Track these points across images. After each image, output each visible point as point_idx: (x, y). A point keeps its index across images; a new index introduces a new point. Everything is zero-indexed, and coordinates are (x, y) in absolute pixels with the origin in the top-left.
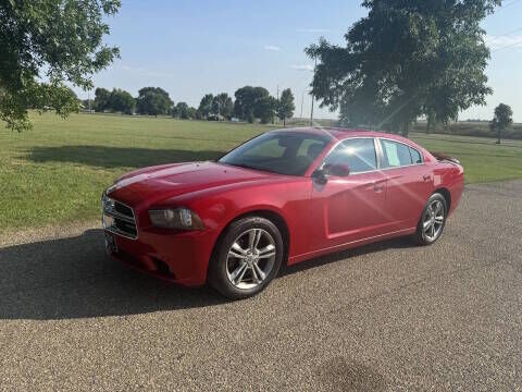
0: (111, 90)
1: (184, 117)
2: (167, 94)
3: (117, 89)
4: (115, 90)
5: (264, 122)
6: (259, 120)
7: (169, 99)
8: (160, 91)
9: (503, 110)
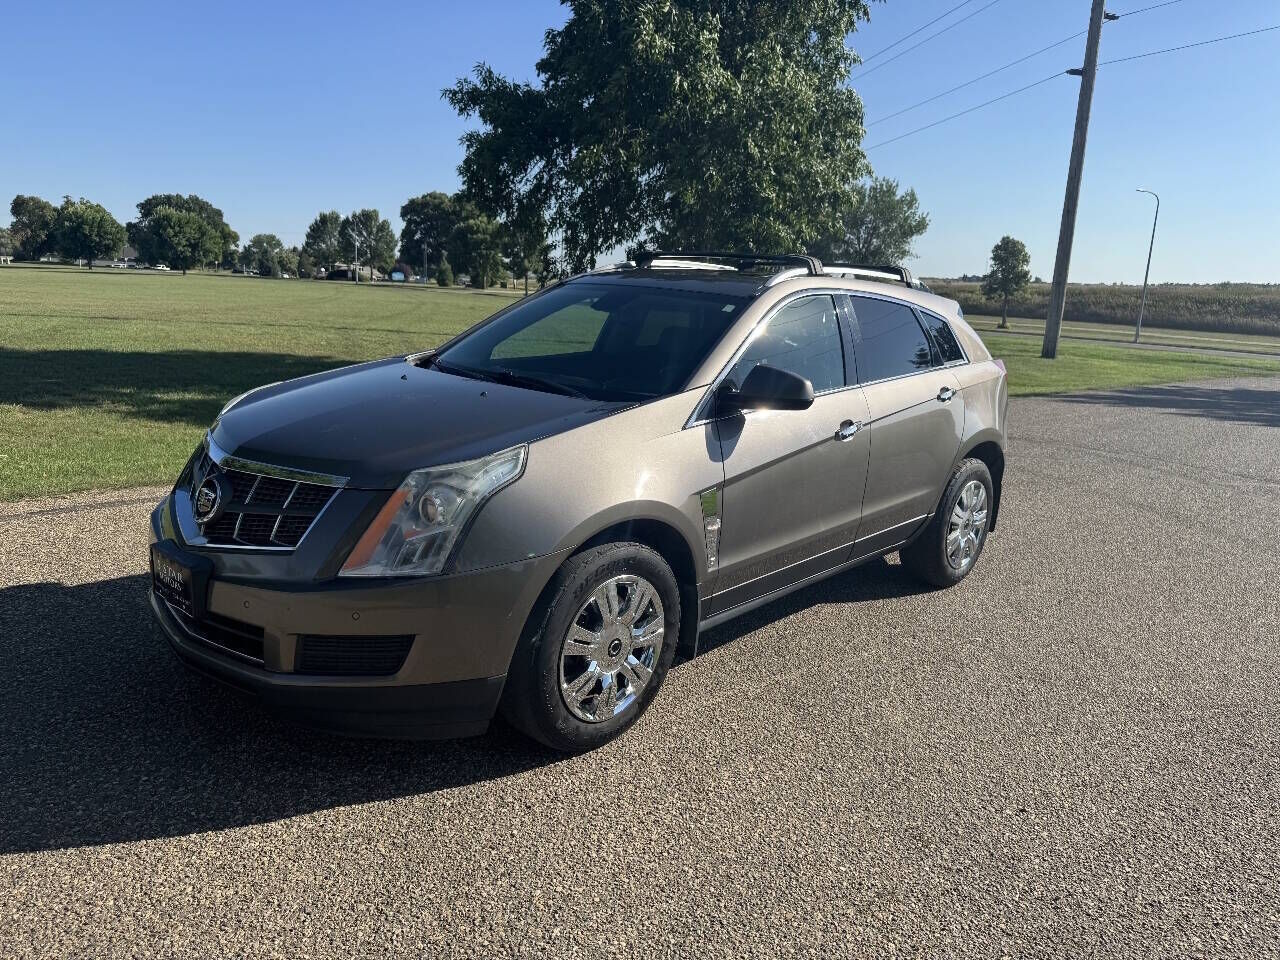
0: (57, 203)
1: (266, 272)
2: (219, 213)
3: (75, 198)
4: (69, 203)
5: (476, 283)
6: (467, 279)
7: (223, 226)
8: (196, 205)
9: (1009, 253)
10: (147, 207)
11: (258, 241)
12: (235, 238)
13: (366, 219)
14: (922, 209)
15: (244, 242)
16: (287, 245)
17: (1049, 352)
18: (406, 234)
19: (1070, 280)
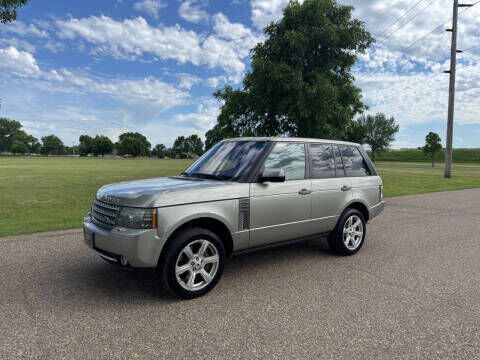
0: (94, 137)
4: (97, 136)
8: (138, 135)
9: (432, 138)
10: (121, 137)
11: (158, 146)
13: (194, 137)
14: (396, 123)
15: (153, 147)
16: (168, 147)
17: (447, 176)
18: (207, 142)
19: (454, 147)
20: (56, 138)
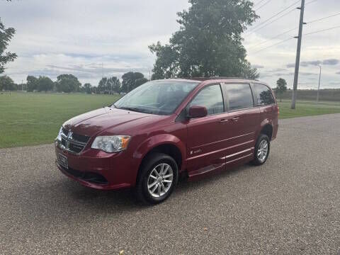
0: (38, 77)
1: (89, 93)
2: (76, 78)
3: (42, 76)
4: (40, 77)
7: (78, 82)
8: (71, 76)
9: (281, 82)
10: (59, 78)
11: (86, 85)
12: (80, 84)
13: (114, 79)
14: (258, 72)
15: (83, 85)
16: (93, 86)
17: (293, 107)
18: (123, 82)
19: (298, 88)
20: (9, 78)
